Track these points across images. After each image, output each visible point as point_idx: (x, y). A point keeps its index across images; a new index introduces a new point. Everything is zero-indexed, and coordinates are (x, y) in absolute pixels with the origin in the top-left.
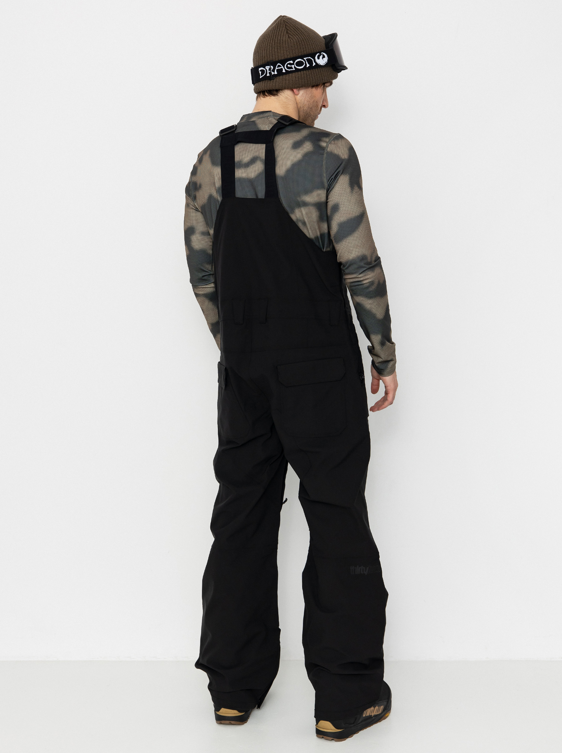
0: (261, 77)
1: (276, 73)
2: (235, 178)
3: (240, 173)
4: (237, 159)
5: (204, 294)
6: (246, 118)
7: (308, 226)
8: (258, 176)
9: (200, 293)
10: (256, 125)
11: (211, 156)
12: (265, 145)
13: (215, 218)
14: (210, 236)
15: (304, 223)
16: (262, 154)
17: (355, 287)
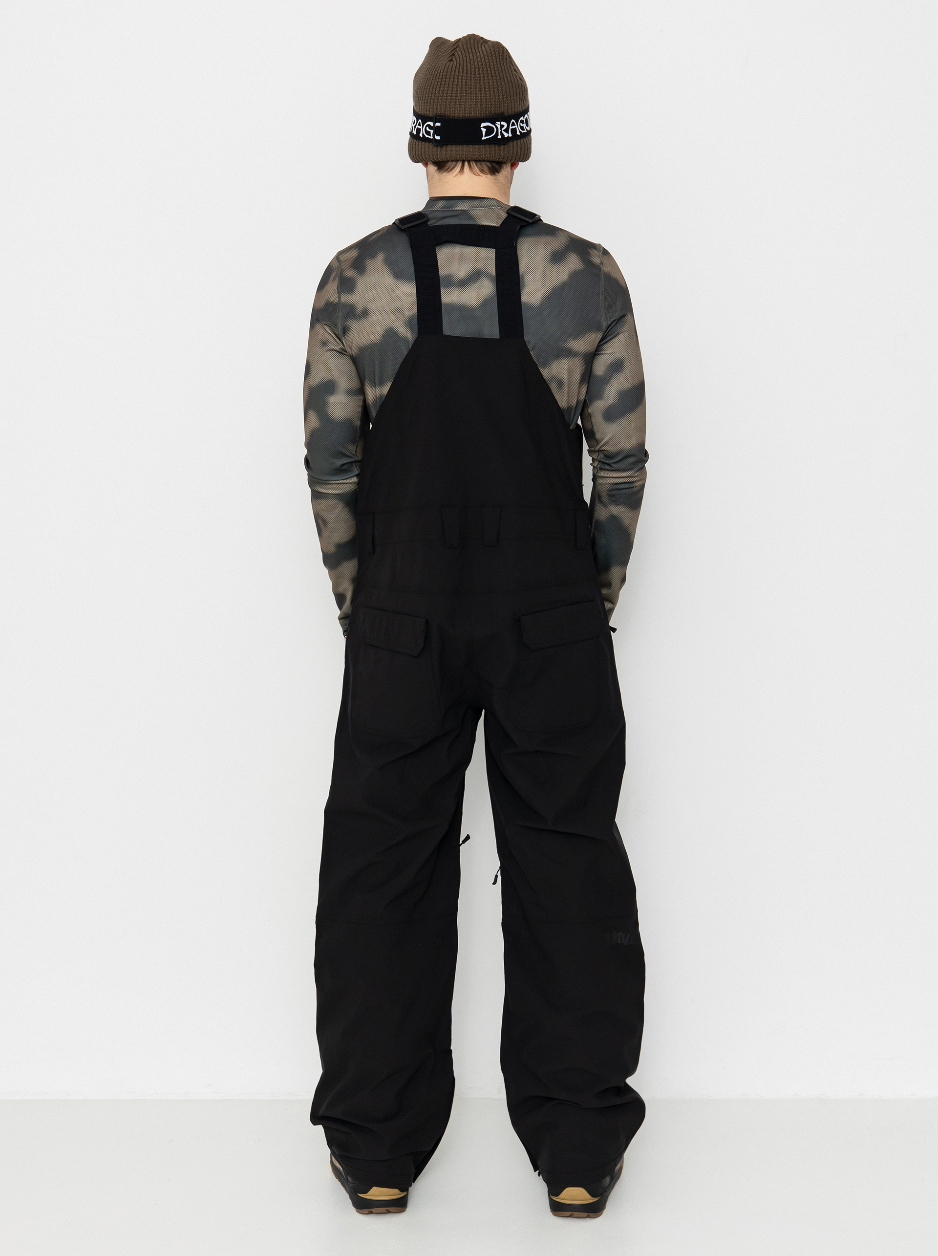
0: (483, 138)
1: (510, 135)
2: (441, 304)
3: (448, 296)
4: (443, 270)
5: (337, 494)
6: (441, 204)
7: (565, 389)
8: (486, 303)
9: (331, 492)
10: (471, 218)
11: (388, 262)
12: (496, 251)
13: (397, 368)
14: (361, 397)
15: (560, 384)
16: (491, 267)
17: (619, 492)
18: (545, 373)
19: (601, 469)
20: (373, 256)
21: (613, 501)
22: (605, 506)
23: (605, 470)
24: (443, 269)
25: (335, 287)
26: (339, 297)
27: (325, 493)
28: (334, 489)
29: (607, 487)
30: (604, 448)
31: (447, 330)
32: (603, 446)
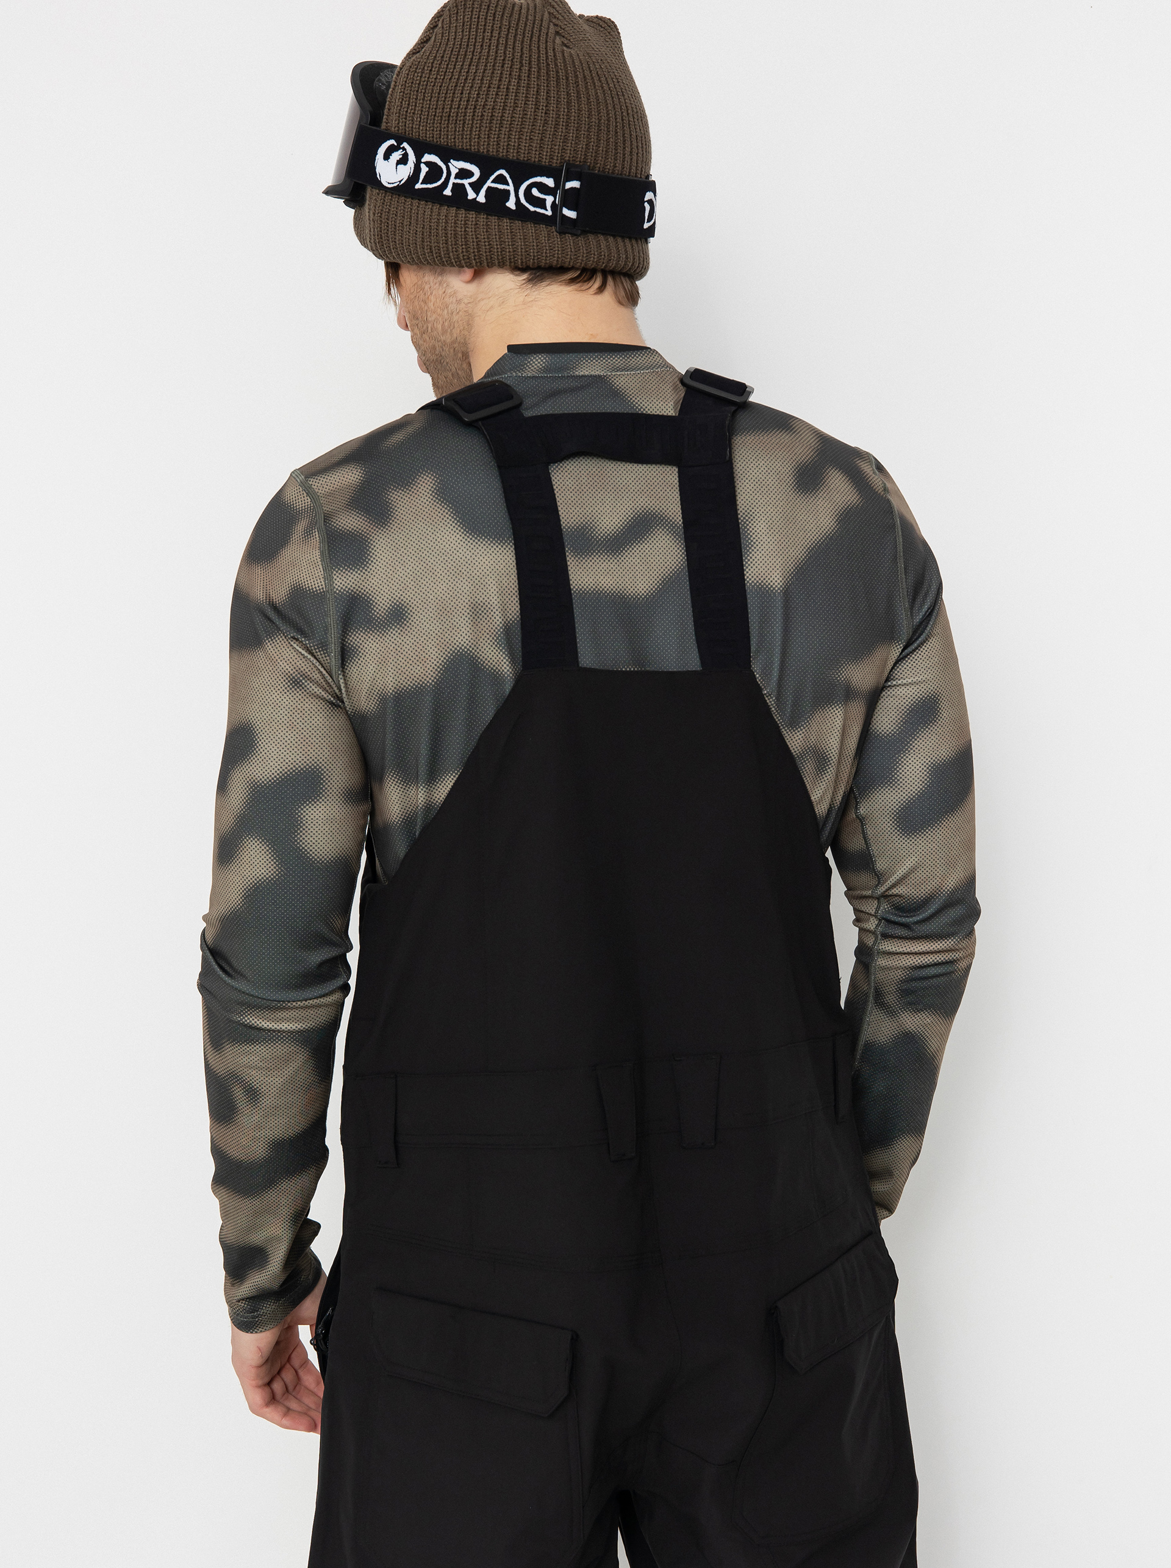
2: (570, 591)
3: (585, 574)
4: (570, 518)
5: (299, 1032)
6: (537, 362)
7: (831, 772)
8: (667, 585)
9: (285, 1026)
10: (616, 394)
11: (445, 494)
12: (679, 472)
13: (473, 743)
14: (366, 807)
15: (821, 760)
16: (671, 505)
17: (925, 983)
18: (795, 740)
19: (885, 936)
20: (405, 481)
21: (910, 1004)
22: (891, 1012)
23: (894, 937)
24: (569, 514)
25: (316, 555)
26: (329, 578)
27: (269, 1030)
28: (288, 1020)
29: (900, 974)
30: (895, 891)
31: (587, 657)
32: (894, 886)
